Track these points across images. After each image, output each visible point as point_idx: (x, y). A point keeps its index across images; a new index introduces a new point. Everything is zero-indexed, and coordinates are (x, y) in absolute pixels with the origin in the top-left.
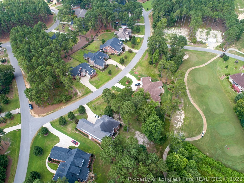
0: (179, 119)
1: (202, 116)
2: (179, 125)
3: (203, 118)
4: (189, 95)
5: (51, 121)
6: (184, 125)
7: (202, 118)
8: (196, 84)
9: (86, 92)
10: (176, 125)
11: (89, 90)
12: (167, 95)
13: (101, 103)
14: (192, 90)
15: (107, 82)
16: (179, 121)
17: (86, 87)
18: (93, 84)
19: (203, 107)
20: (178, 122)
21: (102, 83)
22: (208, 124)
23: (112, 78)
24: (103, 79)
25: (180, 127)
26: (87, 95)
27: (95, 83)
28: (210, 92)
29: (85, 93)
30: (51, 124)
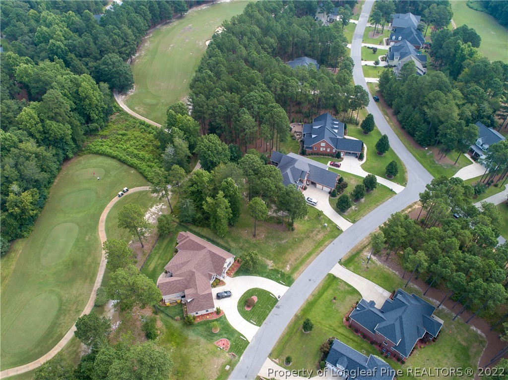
0: (153, 216)
1: (104, 223)
2: (156, 208)
3: (105, 217)
4: (102, 266)
5: (395, 197)
6: (148, 208)
7: (108, 217)
8: (67, 296)
9: (356, 262)
10: (163, 207)
11: (351, 268)
12: (155, 270)
13: (311, 235)
14: (88, 281)
15: (309, 300)
16: (154, 214)
17: (362, 274)
18: (346, 287)
19: (89, 238)
20: (157, 212)
21: (324, 296)
22: (102, 208)
23: (297, 318)
24: (324, 309)
25: (158, 204)
26: (350, 254)
27: (342, 292)
28: (46, 275)
29: (356, 259)
30: (391, 190)
